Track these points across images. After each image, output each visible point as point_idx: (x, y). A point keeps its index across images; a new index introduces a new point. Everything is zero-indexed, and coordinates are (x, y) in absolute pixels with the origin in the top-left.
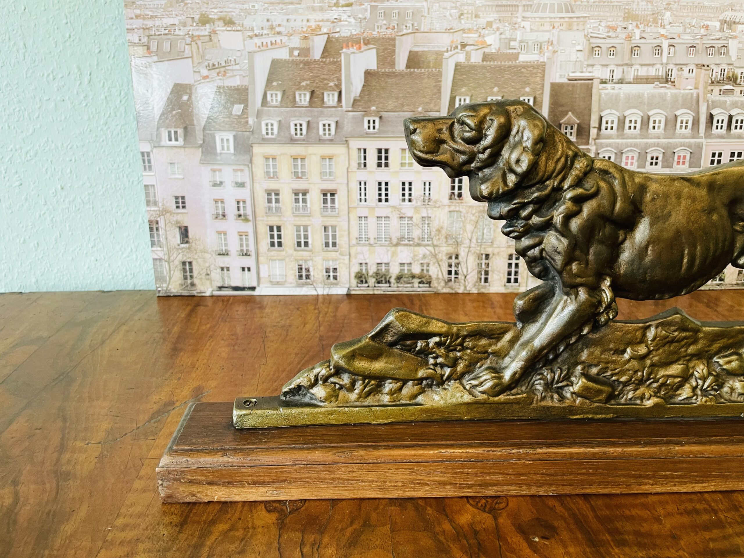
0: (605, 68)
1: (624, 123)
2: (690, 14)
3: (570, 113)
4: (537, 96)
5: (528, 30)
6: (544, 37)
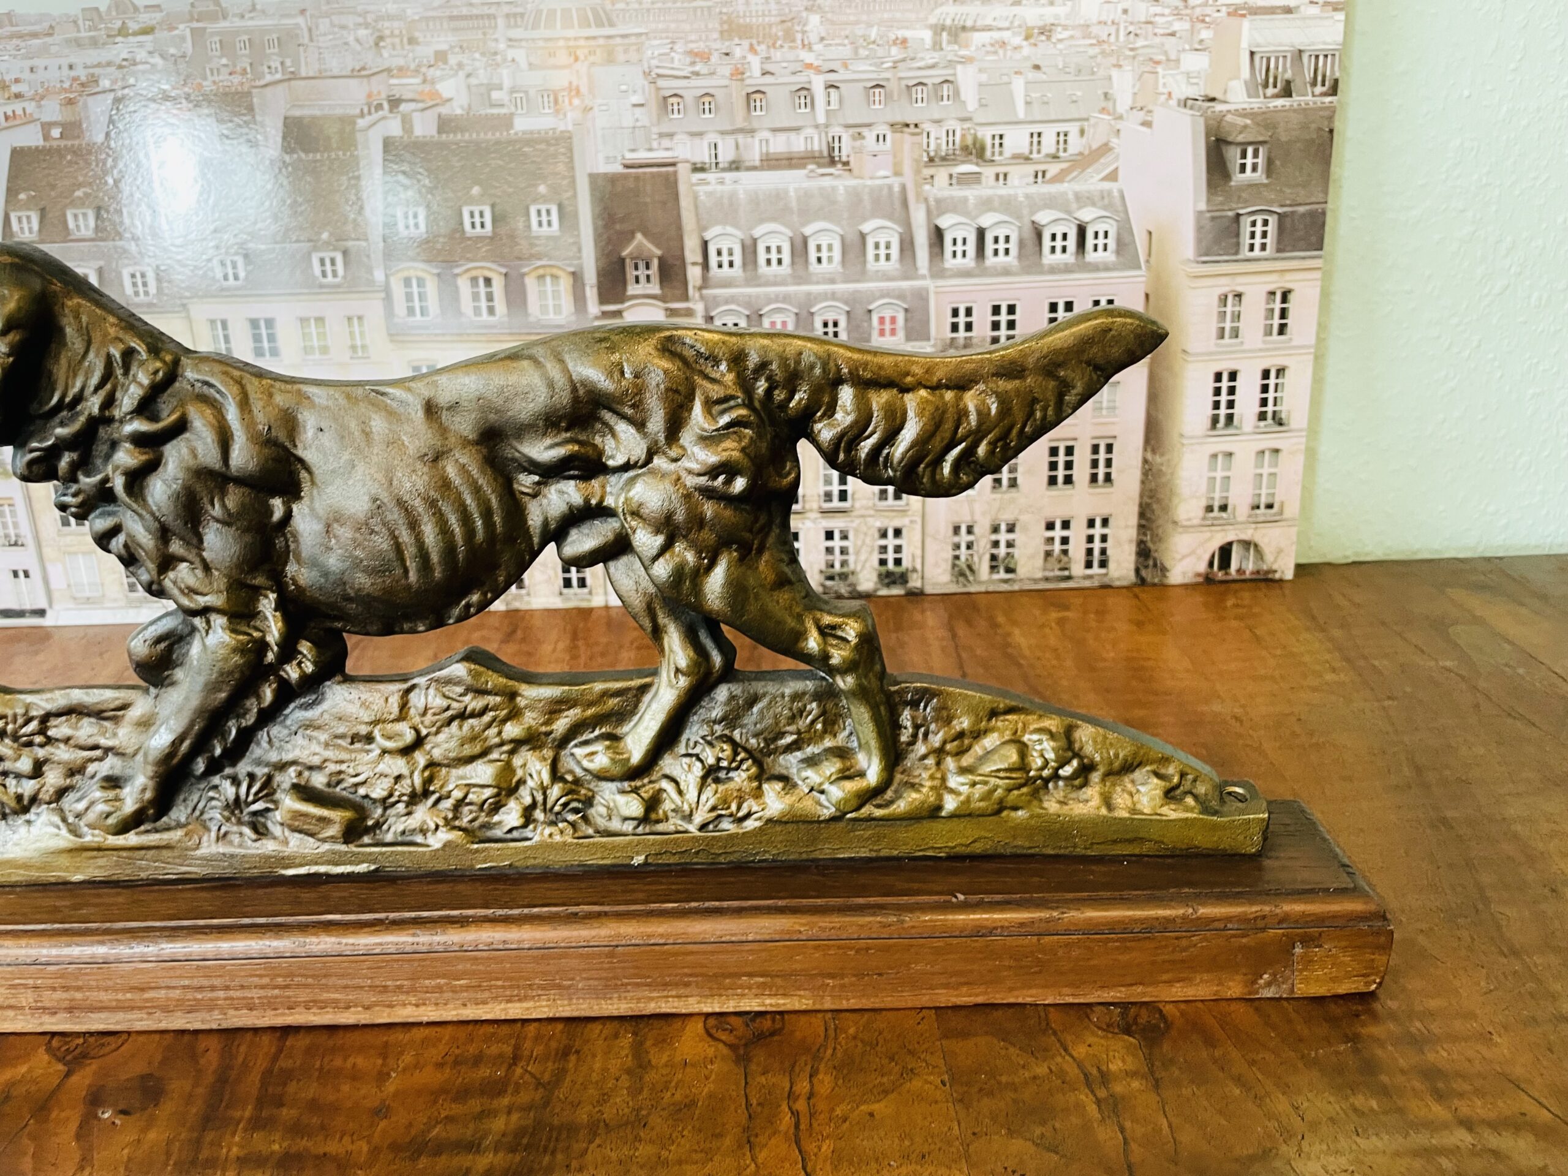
0: (697, 140)
1: (755, 252)
2: (864, 18)
3: (639, 236)
4: (566, 202)
5: (523, 64)
6: (560, 79)
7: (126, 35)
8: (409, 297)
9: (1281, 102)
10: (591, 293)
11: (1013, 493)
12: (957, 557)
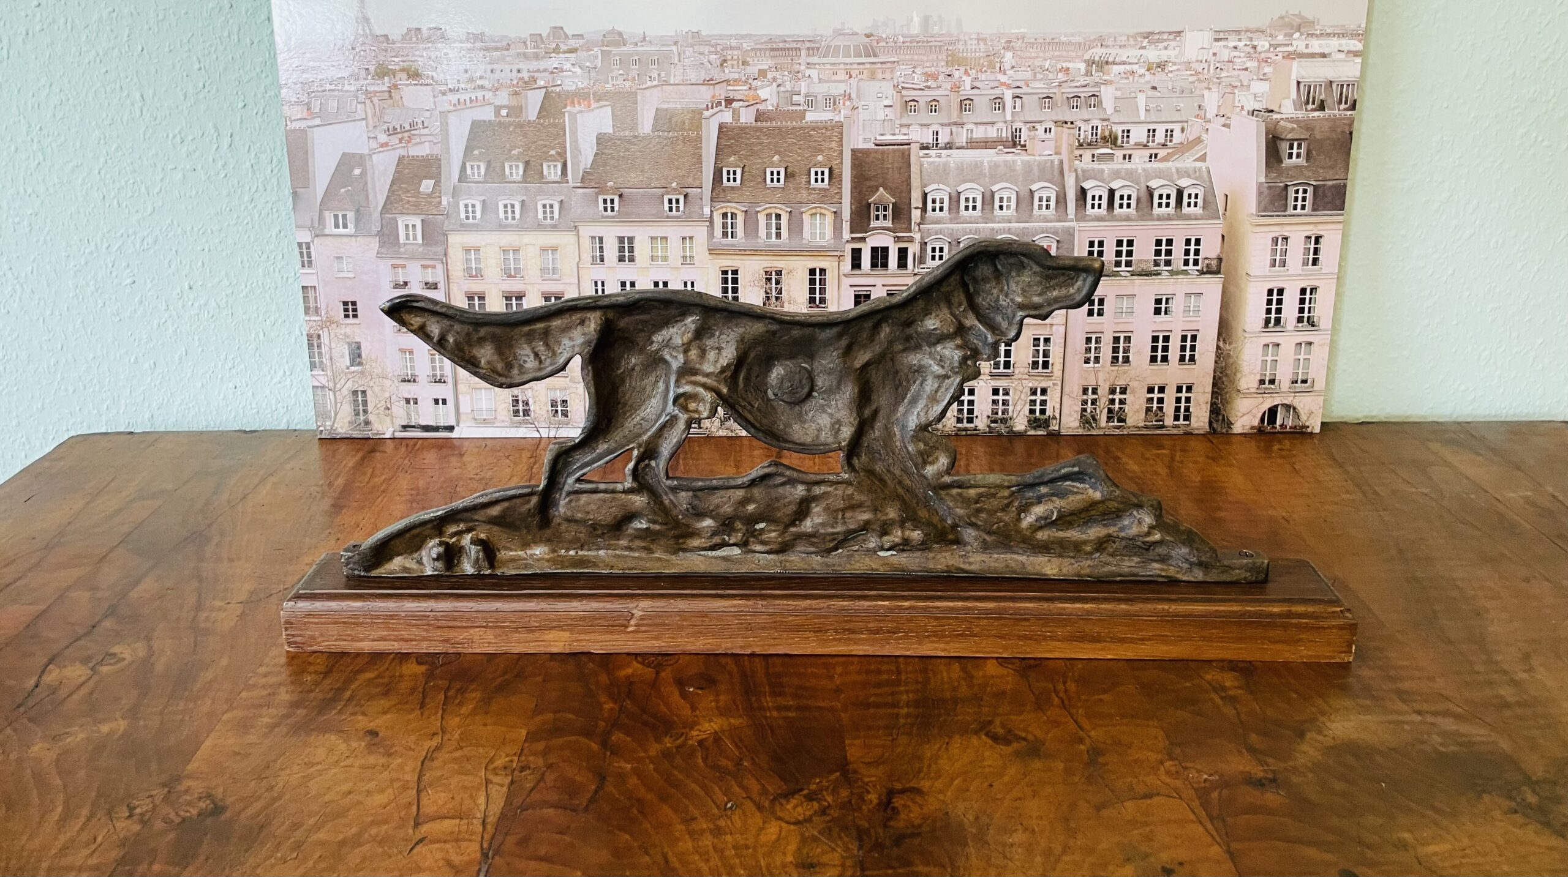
0: (925, 129)
1: (958, 201)
2: (1041, 54)
3: (881, 189)
4: (834, 167)
5: (816, 80)
6: (837, 89)
7: (558, 53)
8: (725, 226)
9: (1316, 114)
10: (846, 226)
11: (1126, 367)
12: (1085, 410)
